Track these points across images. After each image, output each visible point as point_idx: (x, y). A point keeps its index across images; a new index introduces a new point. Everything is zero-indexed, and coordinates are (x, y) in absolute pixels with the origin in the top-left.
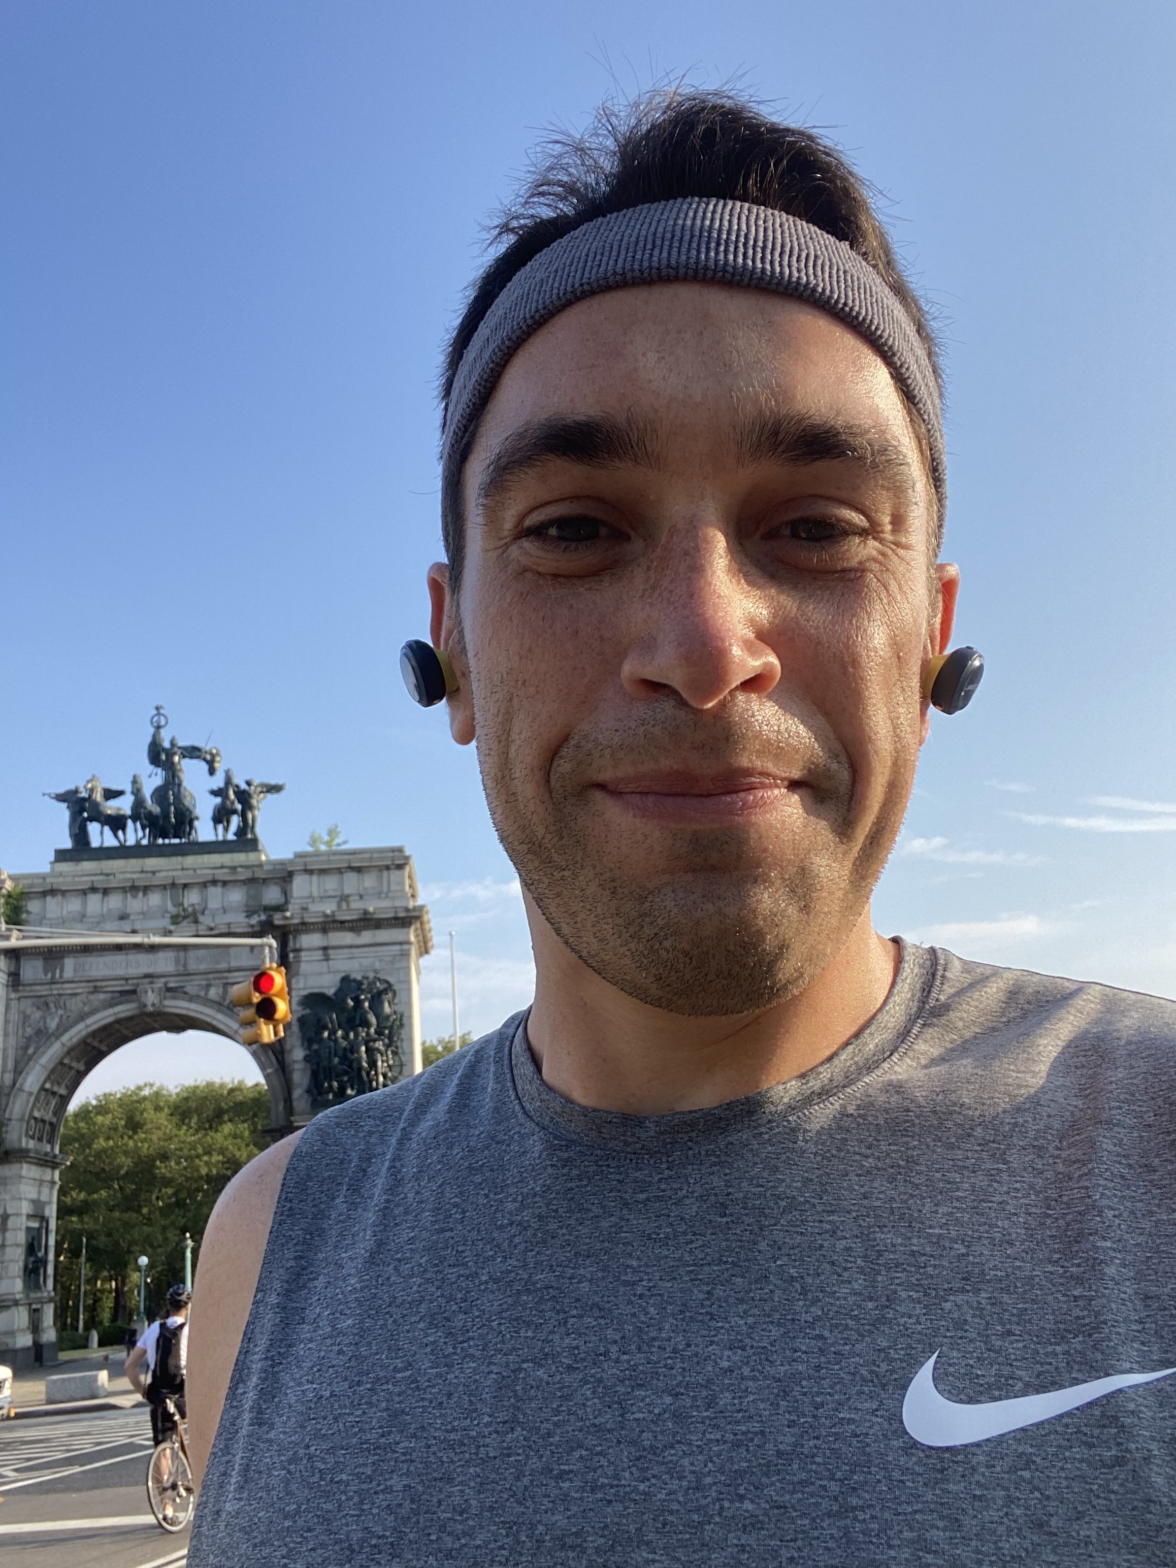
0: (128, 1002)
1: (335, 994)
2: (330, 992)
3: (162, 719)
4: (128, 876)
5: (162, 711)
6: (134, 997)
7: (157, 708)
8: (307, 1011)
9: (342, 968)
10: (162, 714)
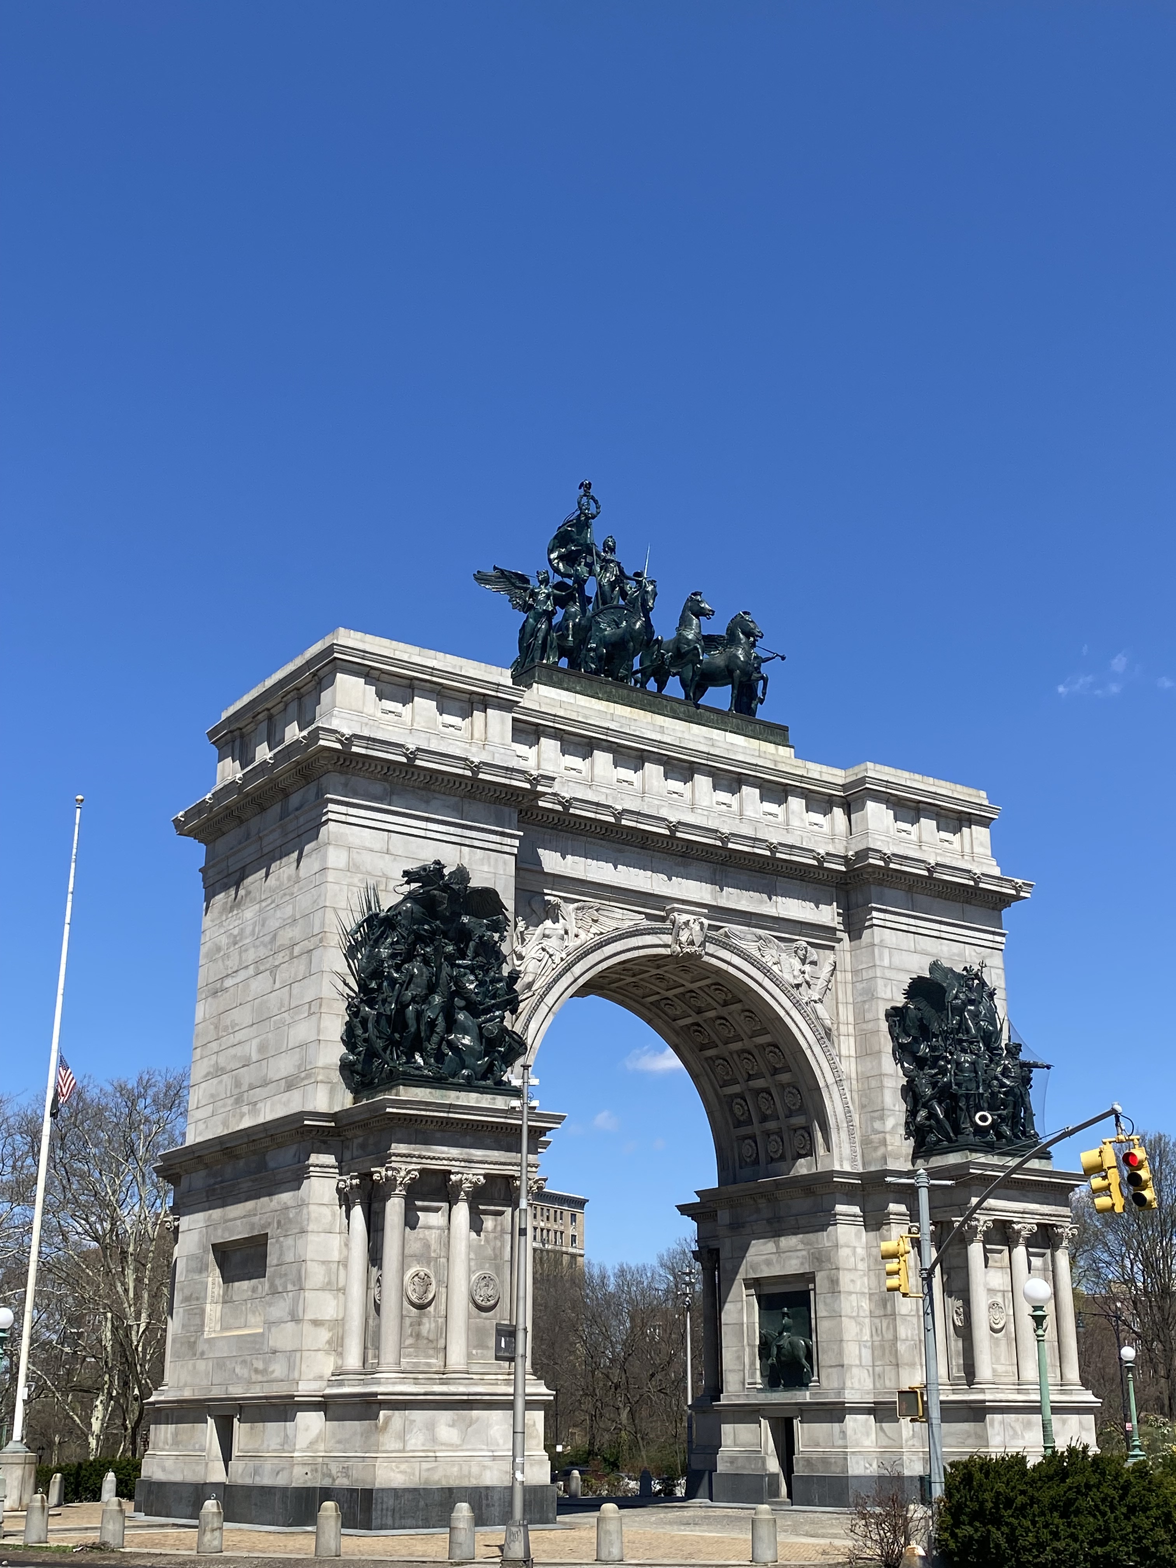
0: (656, 932)
6: (665, 926)
8: (908, 1002)
9: (930, 949)
10: (593, 498)
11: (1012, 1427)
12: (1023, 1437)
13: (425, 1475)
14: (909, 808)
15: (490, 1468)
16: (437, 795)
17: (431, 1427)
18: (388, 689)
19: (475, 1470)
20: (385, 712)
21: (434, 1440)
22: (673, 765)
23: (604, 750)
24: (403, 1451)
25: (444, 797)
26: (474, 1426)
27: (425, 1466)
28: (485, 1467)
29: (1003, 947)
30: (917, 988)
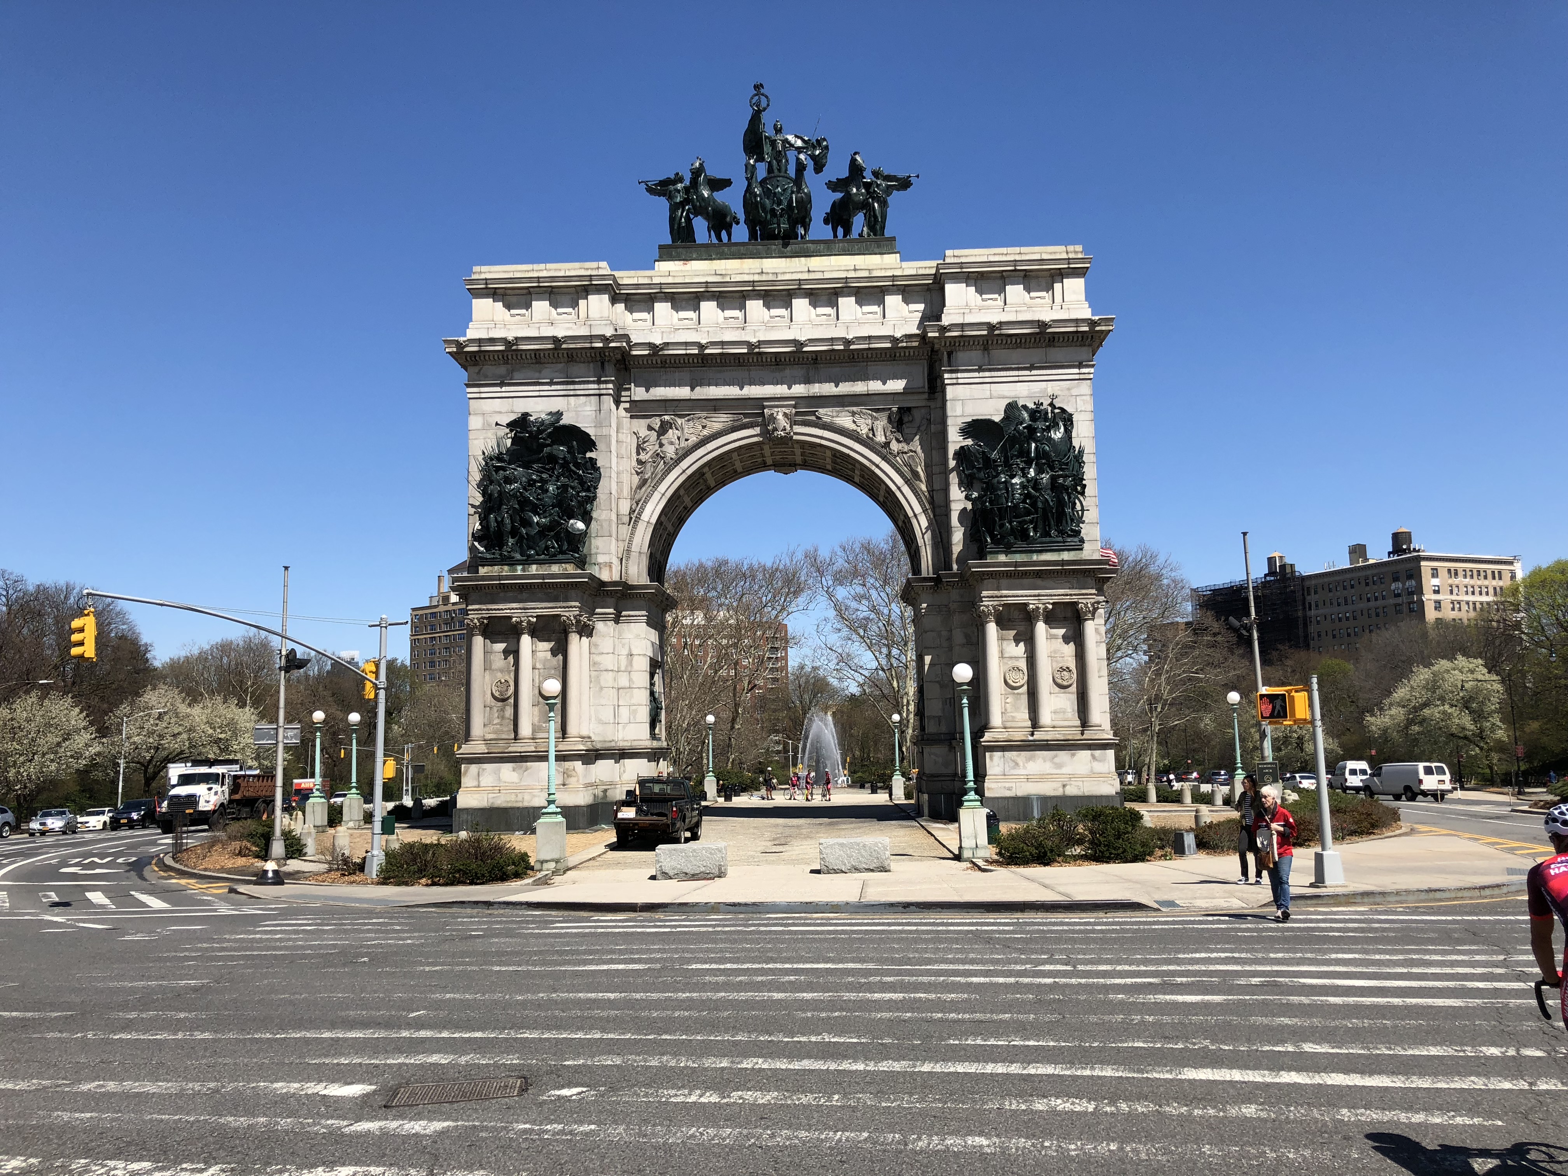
0: (753, 425)
1: (1003, 420)
2: (997, 419)
3: (763, 98)
4: (746, 278)
5: (762, 91)
6: (760, 420)
7: (758, 87)
8: (969, 442)
9: (1007, 394)
10: (763, 95)
11: (1013, 761)
12: (1025, 768)
13: (491, 801)
14: (995, 278)
15: (539, 796)
16: (547, 365)
17: (497, 772)
18: (514, 299)
19: (527, 797)
20: (512, 316)
21: (499, 779)
22: (774, 295)
23: (708, 299)
24: (479, 786)
25: (552, 365)
26: (529, 771)
27: (491, 796)
28: (534, 796)
29: (1091, 376)
30: (975, 428)
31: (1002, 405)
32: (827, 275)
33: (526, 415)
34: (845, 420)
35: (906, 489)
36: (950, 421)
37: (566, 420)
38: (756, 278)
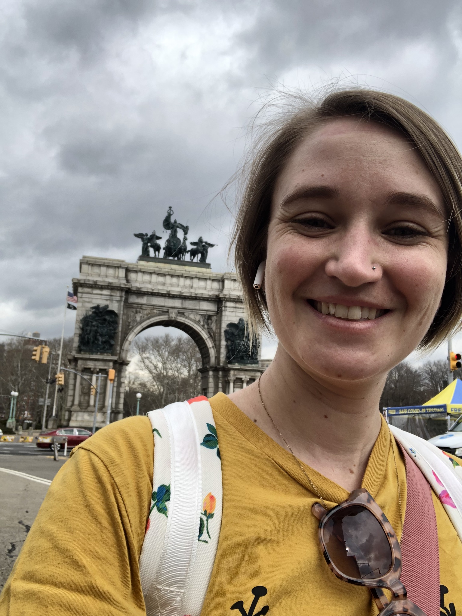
0: (165, 315)
2: (237, 323)
4: (166, 270)
6: (167, 313)
7: (170, 208)
8: (229, 329)
9: (239, 316)
10: (172, 210)
13: (80, 425)
17: (83, 416)
19: (92, 424)
21: (83, 418)
23: (155, 274)
24: (77, 420)
25: (106, 290)
30: (231, 325)
31: (238, 319)
32: (191, 273)
33: (98, 306)
34: (192, 316)
35: (208, 340)
36: (223, 322)
37: (110, 308)
38: (169, 270)
